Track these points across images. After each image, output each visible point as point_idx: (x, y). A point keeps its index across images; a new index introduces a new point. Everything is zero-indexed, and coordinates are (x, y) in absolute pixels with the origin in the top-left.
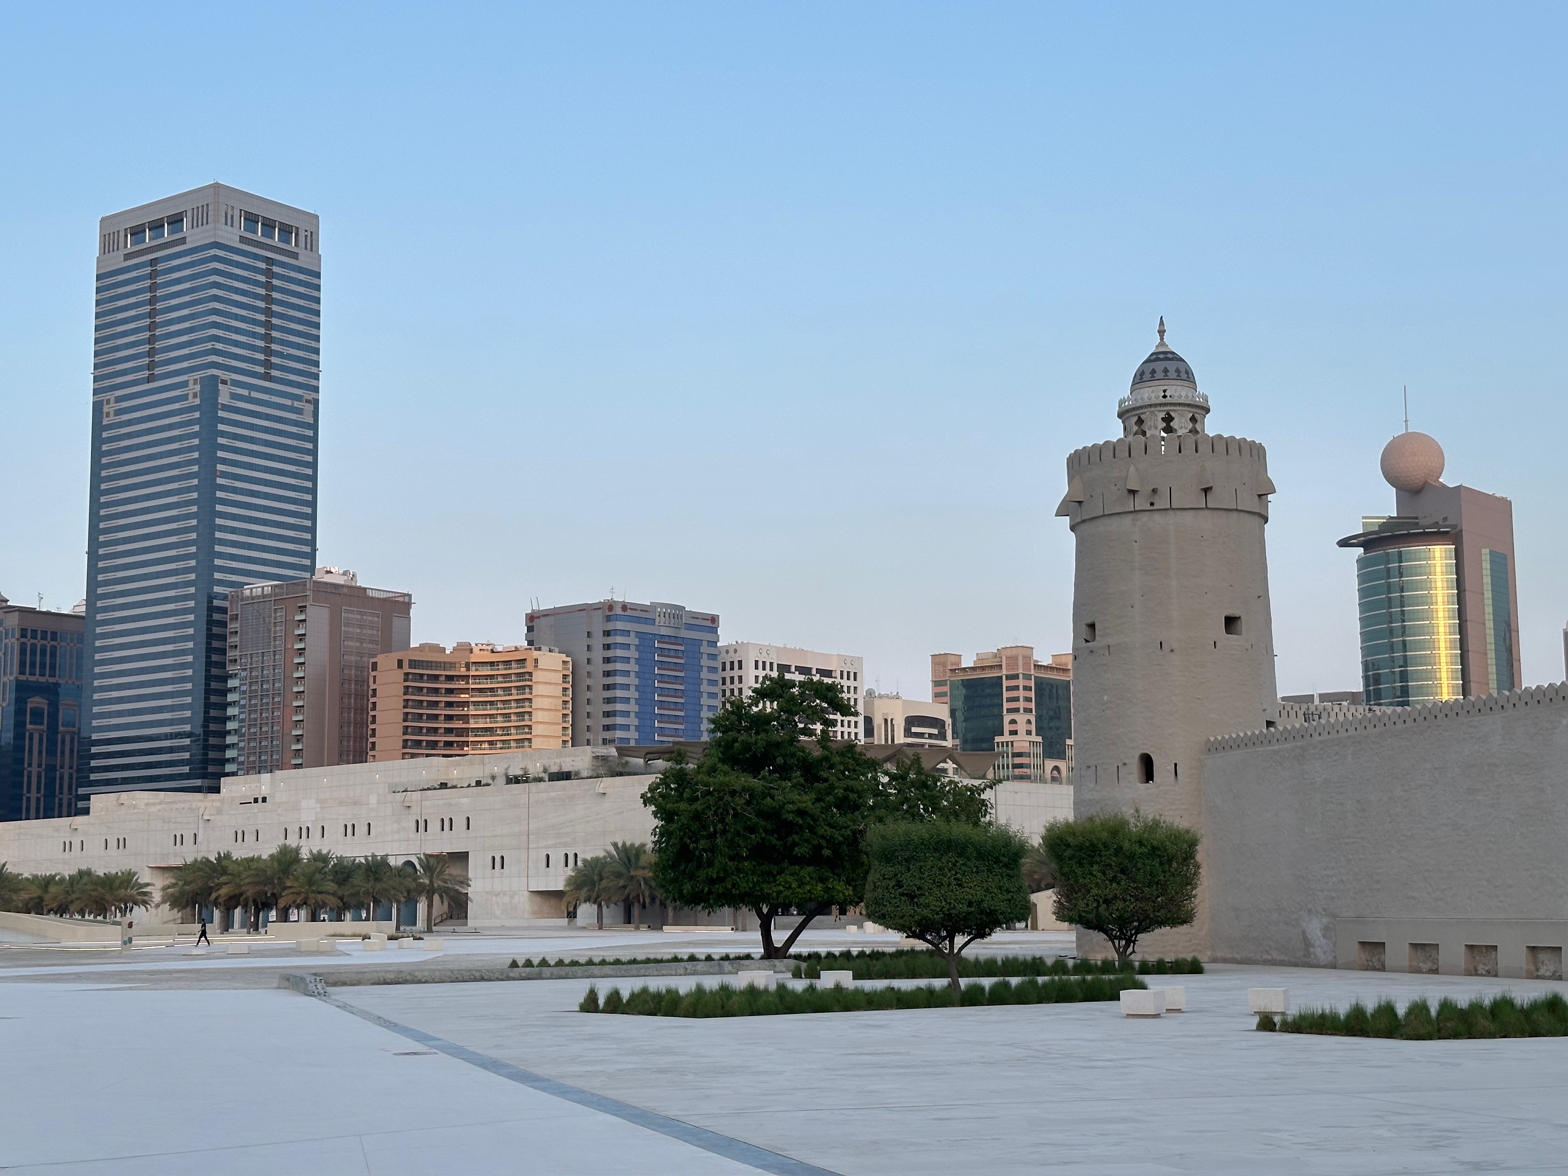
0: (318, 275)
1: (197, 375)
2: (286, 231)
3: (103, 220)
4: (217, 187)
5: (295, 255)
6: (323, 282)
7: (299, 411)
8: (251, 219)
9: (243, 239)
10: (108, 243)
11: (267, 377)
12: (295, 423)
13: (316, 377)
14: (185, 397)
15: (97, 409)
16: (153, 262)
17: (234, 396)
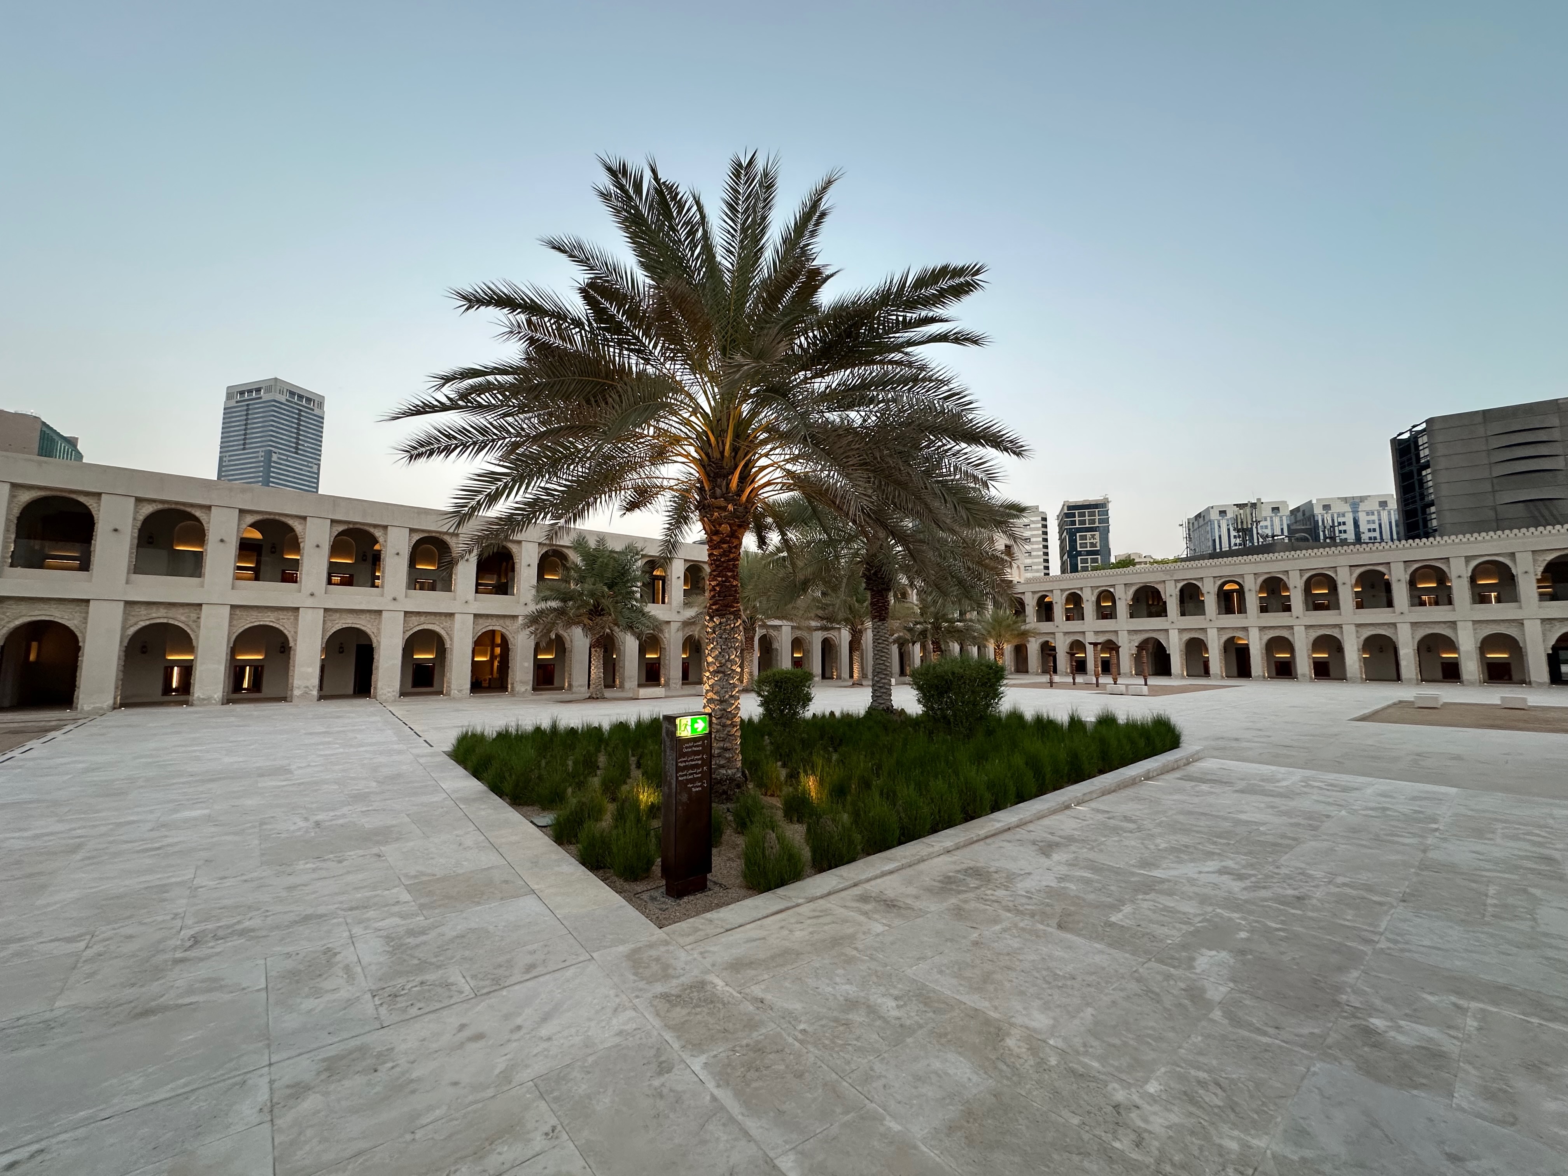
0: (323, 418)
1: (263, 449)
2: (309, 400)
3: (228, 388)
4: (276, 379)
5: (313, 410)
6: (325, 421)
7: (311, 467)
8: (292, 394)
9: (287, 400)
10: (229, 396)
11: (296, 453)
12: (309, 472)
13: (320, 455)
14: (257, 457)
15: (221, 459)
16: (248, 405)
17: (279, 458)
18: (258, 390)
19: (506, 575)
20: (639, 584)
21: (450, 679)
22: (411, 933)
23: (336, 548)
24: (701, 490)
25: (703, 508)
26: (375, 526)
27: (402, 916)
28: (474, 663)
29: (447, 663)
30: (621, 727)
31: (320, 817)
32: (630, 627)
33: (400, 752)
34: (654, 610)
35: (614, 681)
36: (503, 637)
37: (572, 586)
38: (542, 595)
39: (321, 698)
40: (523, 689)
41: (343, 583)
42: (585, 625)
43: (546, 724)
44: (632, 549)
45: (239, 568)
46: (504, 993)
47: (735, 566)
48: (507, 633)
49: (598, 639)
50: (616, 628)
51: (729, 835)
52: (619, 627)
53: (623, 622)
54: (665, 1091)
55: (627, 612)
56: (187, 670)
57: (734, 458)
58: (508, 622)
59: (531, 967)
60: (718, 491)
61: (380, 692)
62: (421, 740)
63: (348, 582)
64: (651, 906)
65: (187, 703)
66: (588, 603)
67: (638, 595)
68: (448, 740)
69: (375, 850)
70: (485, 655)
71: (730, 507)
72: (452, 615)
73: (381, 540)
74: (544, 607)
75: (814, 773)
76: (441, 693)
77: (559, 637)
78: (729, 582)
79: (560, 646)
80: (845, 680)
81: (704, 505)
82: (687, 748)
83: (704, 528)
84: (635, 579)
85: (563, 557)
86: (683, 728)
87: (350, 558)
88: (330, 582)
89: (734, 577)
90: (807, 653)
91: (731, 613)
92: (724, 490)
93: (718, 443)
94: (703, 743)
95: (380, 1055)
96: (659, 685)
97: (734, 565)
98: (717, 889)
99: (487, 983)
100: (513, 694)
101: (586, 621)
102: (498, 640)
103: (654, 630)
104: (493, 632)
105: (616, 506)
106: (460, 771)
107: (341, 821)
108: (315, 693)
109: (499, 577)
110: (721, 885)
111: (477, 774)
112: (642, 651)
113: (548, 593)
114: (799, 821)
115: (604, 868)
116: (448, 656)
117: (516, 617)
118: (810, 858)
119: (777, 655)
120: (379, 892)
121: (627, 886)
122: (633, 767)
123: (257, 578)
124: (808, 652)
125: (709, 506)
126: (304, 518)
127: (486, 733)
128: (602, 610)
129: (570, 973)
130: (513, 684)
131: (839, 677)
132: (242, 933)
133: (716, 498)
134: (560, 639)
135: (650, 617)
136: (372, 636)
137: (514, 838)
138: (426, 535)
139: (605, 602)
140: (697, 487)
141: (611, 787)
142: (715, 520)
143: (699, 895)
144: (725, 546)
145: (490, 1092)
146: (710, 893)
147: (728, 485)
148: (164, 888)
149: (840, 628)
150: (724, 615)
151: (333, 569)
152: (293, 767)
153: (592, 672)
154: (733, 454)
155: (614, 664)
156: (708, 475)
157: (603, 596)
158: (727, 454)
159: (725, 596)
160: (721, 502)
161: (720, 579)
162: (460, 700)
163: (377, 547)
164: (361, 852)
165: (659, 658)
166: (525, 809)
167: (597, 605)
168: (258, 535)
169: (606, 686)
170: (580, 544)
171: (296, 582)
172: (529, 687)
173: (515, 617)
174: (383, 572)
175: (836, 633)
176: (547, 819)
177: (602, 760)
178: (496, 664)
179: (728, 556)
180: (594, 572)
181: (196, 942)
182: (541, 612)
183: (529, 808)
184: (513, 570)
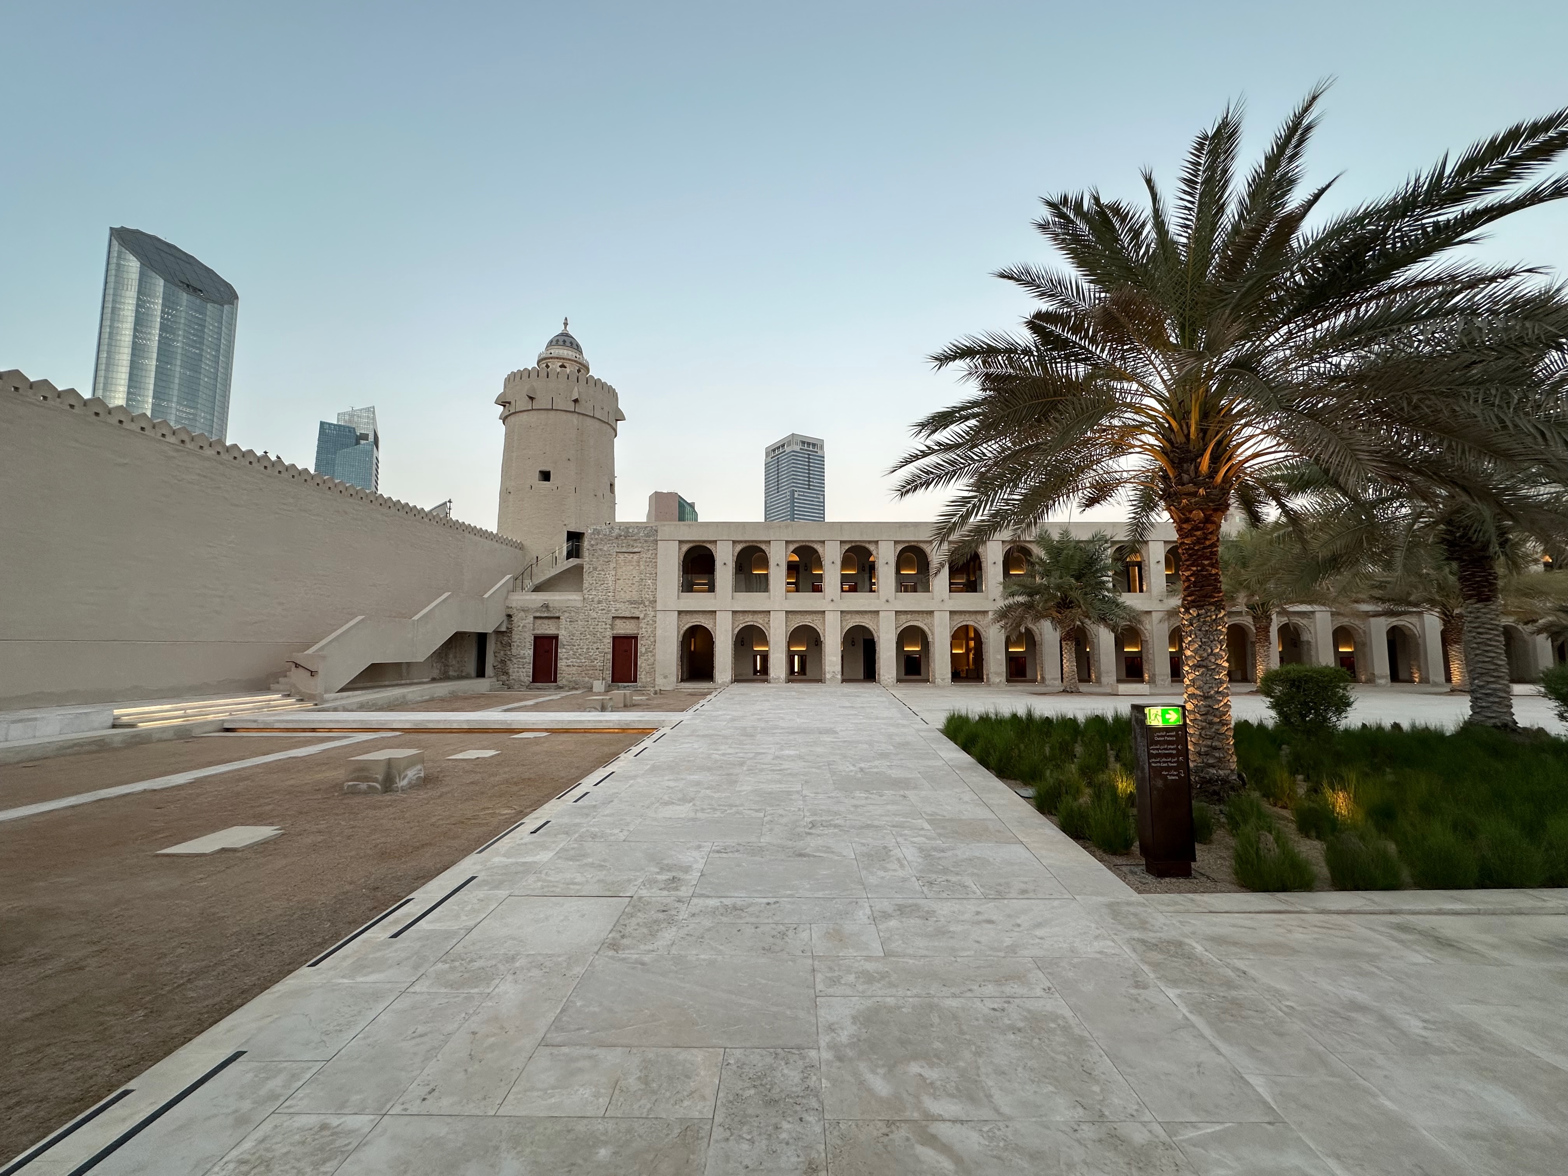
0: (824, 458)
1: (789, 489)
5: (817, 452)
7: (819, 497)
9: (801, 449)
12: (818, 502)
13: (824, 488)
14: (786, 496)
16: (778, 459)
17: (799, 495)
18: (783, 446)
19: (974, 573)
20: (1110, 573)
21: (934, 669)
22: (935, 849)
23: (846, 562)
24: (1165, 478)
25: (1170, 498)
26: (870, 542)
27: (928, 838)
28: (953, 656)
29: (931, 655)
30: (1097, 721)
31: (862, 765)
32: (1103, 619)
33: (904, 726)
34: (1129, 600)
35: (1089, 676)
36: (976, 632)
37: (1038, 580)
38: (1009, 591)
39: (843, 681)
40: (998, 680)
41: (850, 590)
42: (1053, 618)
43: (1022, 712)
44: (1099, 539)
45: (788, 583)
46: (1006, 901)
47: (1215, 553)
48: (979, 627)
49: (1068, 633)
50: (1087, 620)
51: (1219, 834)
52: (1090, 619)
53: (1094, 614)
54: (1140, 999)
55: (1098, 603)
56: (765, 657)
57: (1203, 439)
58: (979, 617)
59: (1024, 892)
60: (1185, 477)
61: (882, 678)
62: (918, 718)
63: (853, 589)
64: (1130, 877)
65: (766, 681)
66: (1056, 596)
67: (1110, 585)
68: (940, 720)
69: (902, 793)
70: (961, 648)
71: (1202, 491)
72: (931, 613)
73: (874, 553)
74: (1011, 602)
75: (1344, 789)
76: (928, 681)
77: (1029, 631)
78: (1207, 570)
79: (1030, 639)
80: (1436, 684)
81: (1169, 493)
82: (1158, 736)
83: (1172, 517)
84: (1105, 568)
85: (1027, 552)
86: (1153, 717)
87: (853, 569)
88: (843, 591)
89: (1213, 566)
90: (1362, 646)
91: (1211, 604)
92: (1193, 474)
93: (1181, 427)
94: (1177, 733)
95: (928, 912)
96: (1142, 681)
97: (1211, 552)
98: (1204, 879)
99: (992, 892)
100: (989, 684)
101: (1055, 614)
102: (972, 635)
103: (1130, 621)
104: (967, 626)
105: (1075, 504)
106: (952, 744)
107: (876, 770)
108: (839, 677)
109: (968, 575)
110: (1208, 878)
111: (966, 748)
112: (1119, 644)
113: (1015, 588)
114: (1318, 838)
115: (1083, 838)
116: (931, 649)
117: (987, 612)
118: (1329, 875)
119: (1309, 650)
120: (909, 820)
121: (1106, 857)
122: (1112, 759)
123: (797, 591)
124: (1364, 644)
125: (1176, 494)
126: (823, 542)
127: (970, 716)
128: (1071, 602)
129: (1056, 903)
130: (988, 675)
131: (1425, 680)
132: (836, 826)
133: (1183, 485)
134: (1029, 633)
135: (1125, 608)
136: (874, 633)
137: (1002, 802)
138: (907, 545)
139: (1075, 594)
140: (1160, 476)
141: (1087, 772)
142: (1184, 507)
143: (1182, 880)
144: (1198, 533)
145: (1002, 954)
146: (1195, 881)
147: (1197, 468)
148: (789, 793)
149: (1421, 613)
150: (1203, 606)
151: (844, 578)
152: (838, 729)
153: (1065, 666)
154: (1201, 435)
155: (1088, 658)
156: (1172, 462)
157: (1071, 589)
158: (1193, 436)
159: (1203, 586)
160: (1190, 487)
161: (1194, 569)
162: (943, 687)
163: (871, 559)
164: (893, 793)
165: (1140, 652)
166: (1009, 781)
167: (1064, 598)
168: (796, 558)
169: (1080, 681)
170: (1043, 540)
171: (821, 591)
172: (1004, 679)
173: (985, 613)
174: (878, 579)
175: (1414, 620)
176: (1030, 792)
177: (1079, 749)
178: (971, 656)
179: (1203, 543)
180: (1060, 565)
181: (813, 826)
182: (1010, 608)
183: (1013, 782)
184: (980, 568)
